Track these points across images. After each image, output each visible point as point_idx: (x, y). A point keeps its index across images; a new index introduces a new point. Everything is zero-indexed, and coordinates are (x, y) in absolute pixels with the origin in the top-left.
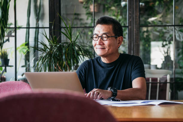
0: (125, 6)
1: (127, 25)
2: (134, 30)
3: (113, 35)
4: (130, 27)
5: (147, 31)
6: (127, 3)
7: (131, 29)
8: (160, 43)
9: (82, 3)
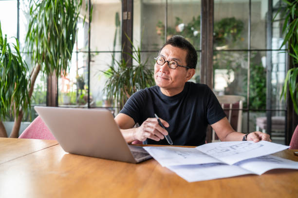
0: (199, 34)
1: (201, 49)
2: (208, 54)
3: (185, 64)
4: (203, 51)
5: (216, 60)
6: (201, 32)
7: (204, 53)
8: (225, 71)
9: (160, 34)
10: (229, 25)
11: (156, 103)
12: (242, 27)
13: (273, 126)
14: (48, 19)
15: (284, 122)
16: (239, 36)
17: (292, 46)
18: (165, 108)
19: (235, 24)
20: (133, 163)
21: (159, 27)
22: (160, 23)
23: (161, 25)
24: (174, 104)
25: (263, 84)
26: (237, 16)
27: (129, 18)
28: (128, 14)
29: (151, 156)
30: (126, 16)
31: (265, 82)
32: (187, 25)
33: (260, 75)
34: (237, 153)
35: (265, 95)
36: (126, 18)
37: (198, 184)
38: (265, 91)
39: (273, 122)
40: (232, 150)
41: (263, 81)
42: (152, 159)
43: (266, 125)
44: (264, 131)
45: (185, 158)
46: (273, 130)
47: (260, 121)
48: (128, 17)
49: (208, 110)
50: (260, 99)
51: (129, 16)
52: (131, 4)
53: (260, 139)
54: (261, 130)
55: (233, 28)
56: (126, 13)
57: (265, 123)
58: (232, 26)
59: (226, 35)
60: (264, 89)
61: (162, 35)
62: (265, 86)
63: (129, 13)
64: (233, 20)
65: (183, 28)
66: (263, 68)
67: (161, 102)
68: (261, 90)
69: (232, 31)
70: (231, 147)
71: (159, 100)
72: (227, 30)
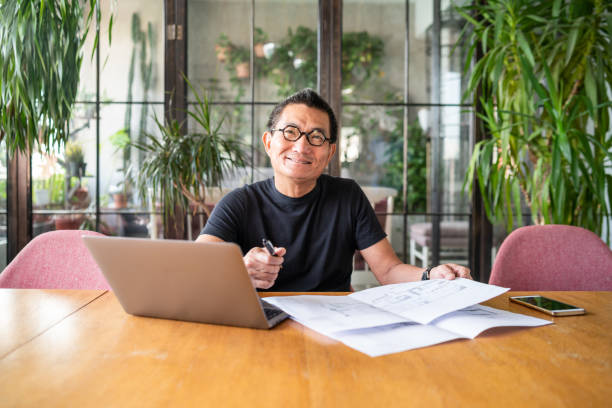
9: (223, 61)
10: (358, 46)
11: (267, 211)
12: (380, 50)
13: (443, 240)
14: (22, 38)
15: (467, 233)
16: (376, 67)
17: (482, 100)
18: (283, 221)
19: (369, 45)
20: (263, 329)
21: (222, 45)
22: (223, 38)
23: (225, 42)
24: (300, 212)
25: (420, 161)
26: (372, 30)
27: (179, 38)
28: (176, 28)
29: (286, 314)
30: (174, 34)
31: (425, 157)
32: (279, 46)
33: (414, 144)
34: (427, 302)
35: (424, 181)
36: (172, 36)
37: (388, 359)
38: (425, 173)
39: (443, 233)
40: (415, 297)
41: (421, 154)
42: (288, 319)
43: (429, 239)
44: (425, 250)
45: (347, 316)
46: (443, 248)
47: (419, 231)
48: (176, 36)
49: (358, 225)
50: (416, 189)
51: (180, 32)
52: (183, 10)
53: (457, 275)
54: (419, 249)
55: (366, 51)
56: (174, 27)
57: (427, 234)
58: (362, 48)
59: (351, 65)
60: (423, 170)
61: (228, 62)
62: (424, 165)
63: (180, 27)
64: (363, 36)
65: (272, 52)
66: (420, 130)
67: (275, 209)
68: (418, 172)
69: (363, 59)
70: (411, 291)
71: (272, 205)
72: (354, 57)
